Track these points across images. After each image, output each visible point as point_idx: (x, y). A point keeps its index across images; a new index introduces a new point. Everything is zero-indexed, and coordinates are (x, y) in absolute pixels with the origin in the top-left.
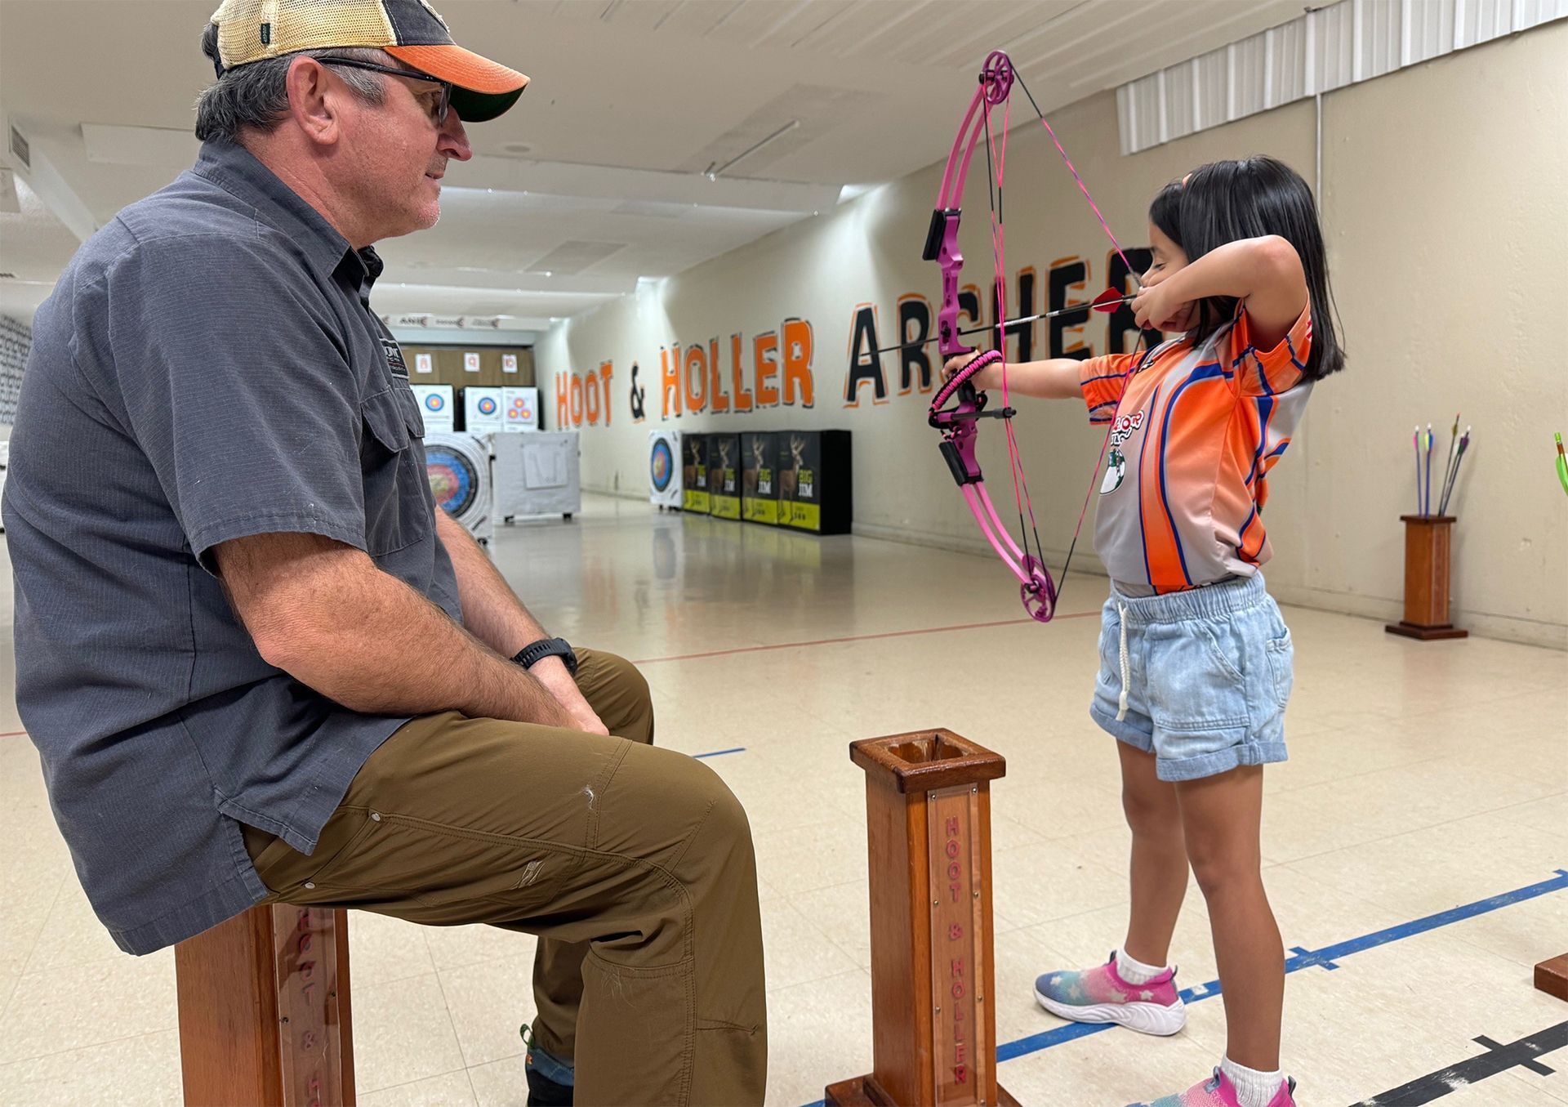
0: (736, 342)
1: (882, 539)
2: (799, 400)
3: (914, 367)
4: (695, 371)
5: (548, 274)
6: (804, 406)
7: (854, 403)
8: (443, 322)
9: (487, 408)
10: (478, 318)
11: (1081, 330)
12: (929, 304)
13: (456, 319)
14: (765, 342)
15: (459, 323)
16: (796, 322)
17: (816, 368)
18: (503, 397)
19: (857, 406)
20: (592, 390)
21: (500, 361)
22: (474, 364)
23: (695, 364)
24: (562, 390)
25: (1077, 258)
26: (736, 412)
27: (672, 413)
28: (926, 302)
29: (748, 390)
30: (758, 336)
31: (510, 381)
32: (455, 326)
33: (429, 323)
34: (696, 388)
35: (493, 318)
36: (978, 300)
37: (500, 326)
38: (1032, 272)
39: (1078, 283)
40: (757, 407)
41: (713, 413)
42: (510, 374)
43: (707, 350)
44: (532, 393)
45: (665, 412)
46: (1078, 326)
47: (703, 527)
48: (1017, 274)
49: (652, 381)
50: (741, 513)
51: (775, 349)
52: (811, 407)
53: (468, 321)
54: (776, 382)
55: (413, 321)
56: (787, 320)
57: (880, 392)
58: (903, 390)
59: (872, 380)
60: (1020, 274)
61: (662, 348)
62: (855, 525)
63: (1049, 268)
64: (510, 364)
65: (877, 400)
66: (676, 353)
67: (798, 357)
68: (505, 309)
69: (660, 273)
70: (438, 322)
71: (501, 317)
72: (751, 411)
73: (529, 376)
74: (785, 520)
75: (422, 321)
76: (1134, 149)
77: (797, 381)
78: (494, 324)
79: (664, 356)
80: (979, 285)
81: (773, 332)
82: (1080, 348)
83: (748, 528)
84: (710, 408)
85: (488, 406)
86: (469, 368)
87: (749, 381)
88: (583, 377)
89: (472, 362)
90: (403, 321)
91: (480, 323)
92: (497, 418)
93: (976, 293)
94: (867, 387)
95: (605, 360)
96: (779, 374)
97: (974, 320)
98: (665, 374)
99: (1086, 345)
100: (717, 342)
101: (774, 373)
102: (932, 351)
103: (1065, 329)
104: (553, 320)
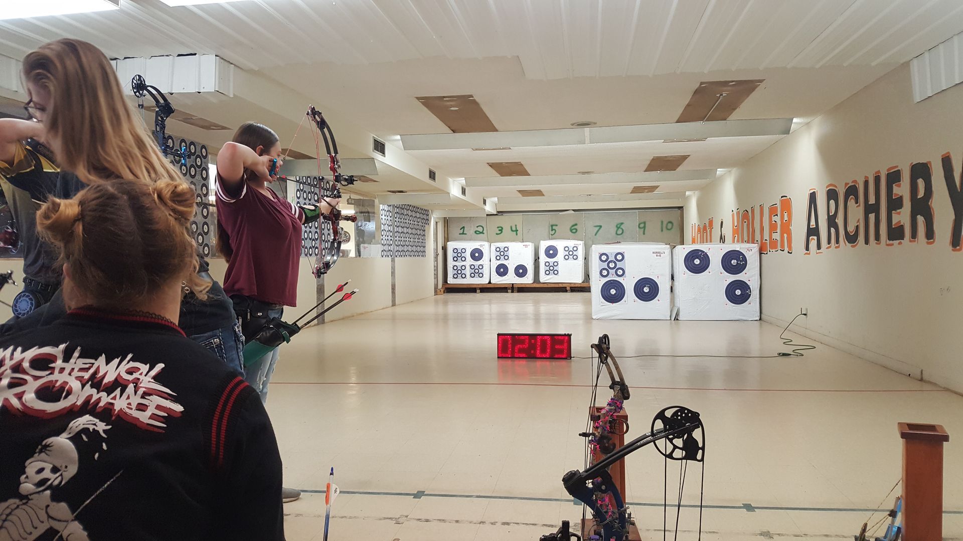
0: (762, 209)
2: (786, 249)
3: (833, 231)
4: (745, 226)
6: (789, 252)
7: (808, 252)
11: (899, 213)
12: (839, 191)
14: (773, 211)
16: (786, 198)
17: (793, 228)
19: (810, 254)
20: (705, 235)
23: (745, 222)
24: (694, 235)
25: (897, 167)
28: (837, 190)
29: (766, 238)
30: (770, 206)
34: (746, 237)
36: (858, 189)
38: (879, 174)
39: (897, 183)
40: (770, 251)
43: (750, 214)
46: (898, 211)
48: (874, 174)
49: (728, 231)
51: (777, 215)
52: (791, 253)
54: (777, 236)
56: (782, 197)
57: (819, 246)
58: (828, 246)
59: (815, 238)
61: (733, 211)
63: (887, 172)
65: (818, 251)
66: (738, 213)
67: (786, 221)
72: (767, 254)
76: (918, 100)
77: (785, 235)
79: (733, 215)
80: (858, 181)
81: (776, 204)
82: (899, 225)
88: (702, 226)
93: (857, 186)
94: (813, 242)
95: (710, 217)
96: (778, 230)
97: (857, 203)
98: (733, 228)
99: (902, 224)
100: (754, 209)
101: (776, 230)
102: (840, 221)
103: (893, 212)
104: (688, 193)
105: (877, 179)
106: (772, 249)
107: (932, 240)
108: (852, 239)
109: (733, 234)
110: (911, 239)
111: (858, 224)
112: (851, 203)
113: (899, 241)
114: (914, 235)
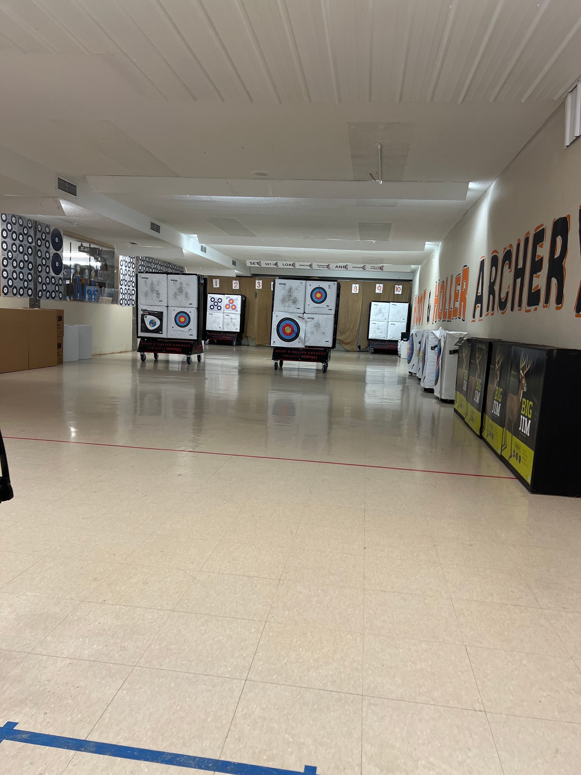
0: (452, 278)
2: (462, 316)
3: (491, 297)
4: (442, 295)
6: (463, 319)
7: (474, 320)
8: (356, 268)
10: (373, 265)
11: (538, 276)
12: (499, 257)
13: (362, 266)
14: (458, 281)
15: (364, 268)
16: (466, 267)
17: (468, 296)
18: (390, 307)
19: (474, 322)
20: (421, 305)
21: (394, 288)
22: (380, 290)
23: (442, 292)
25: (542, 225)
26: (448, 321)
29: (451, 309)
30: (457, 276)
31: (397, 299)
32: (362, 269)
33: (348, 267)
34: (441, 307)
35: (380, 265)
36: (512, 253)
37: (385, 270)
38: (529, 236)
39: (541, 244)
40: (452, 319)
41: (443, 321)
42: (397, 295)
43: (445, 284)
44: (406, 306)
46: (538, 274)
48: (524, 236)
49: (432, 301)
51: (459, 284)
52: (464, 321)
53: (368, 267)
54: (458, 304)
55: (341, 267)
56: (464, 267)
57: (481, 314)
58: (487, 313)
59: (480, 305)
61: (436, 282)
63: (534, 232)
64: (399, 290)
65: (480, 319)
66: (439, 284)
67: (464, 290)
70: (353, 267)
71: (385, 265)
72: (451, 321)
73: (406, 298)
75: (346, 267)
76: (568, 143)
77: (463, 303)
78: (381, 268)
79: (436, 286)
80: (513, 245)
81: (460, 274)
82: (537, 289)
84: (442, 318)
86: (377, 291)
87: (452, 305)
88: (420, 297)
89: (379, 289)
90: (337, 267)
91: (374, 268)
93: (512, 250)
94: (478, 310)
95: (425, 289)
96: (459, 300)
97: (509, 268)
98: (435, 297)
99: (539, 288)
100: (448, 279)
101: (458, 299)
102: (497, 288)
103: (534, 275)
104: (413, 267)
105: (527, 240)
106: (454, 317)
107: (560, 305)
108: (502, 305)
109: (435, 304)
110: (544, 304)
111: (509, 290)
112: (506, 267)
113: (535, 307)
114: (547, 301)
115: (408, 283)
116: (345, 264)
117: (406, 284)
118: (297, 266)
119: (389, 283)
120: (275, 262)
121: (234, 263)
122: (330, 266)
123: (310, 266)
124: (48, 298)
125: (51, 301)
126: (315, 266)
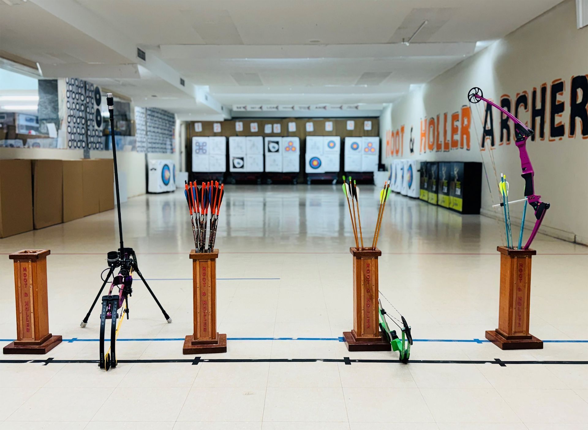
0: (446, 115)
1: (490, 218)
2: (465, 147)
3: (505, 131)
4: (431, 129)
5: (366, 86)
6: (467, 149)
7: (484, 148)
8: (334, 108)
9: (355, 147)
10: (349, 105)
11: (561, 116)
12: (511, 100)
13: (339, 106)
14: (455, 117)
15: (341, 108)
16: (467, 106)
17: (472, 130)
18: (362, 141)
19: (484, 150)
20: (397, 138)
21: (363, 124)
22: (352, 126)
23: (431, 127)
24: (388, 138)
25: (560, 79)
26: (444, 151)
27: (423, 151)
28: (510, 99)
29: (448, 141)
30: (453, 114)
31: (367, 134)
32: (339, 109)
33: (327, 108)
34: (431, 140)
35: (356, 105)
36: (527, 98)
37: (359, 108)
38: (546, 86)
39: (560, 92)
40: (451, 149)
41: (437, 151)
42: (368, 131)
43: (436, 120)
44: (377, 139)
45: (421, 151)
46: (560, 114)
47: (425, 208)
48: (541, 86)
49: (417, 135)
50: (437, 202)
51: (458, 121)
52: (469, 150)
53: (345, 107)
54: (457, 137)
55: (320, 108)
56: (463, 106)
57: (493, 144)
58: (501, 143)
59: (490, 137)
60: (542, 87)
61: (421, 119)
62: (481, 210)
63: (552, 84)
64: (368, 125)
65: (491, 148)
66: (426, 121)
67: (466, 125)
68: (360, 101)
69: (421, 81)
70: (332, 108)
71: (360, 104)
72: (449, 151)
73: (376, 132)
74: (451, 206)
75: (325, 108)
76: (581, 26)
77: (465, 136)
78: (357, 107)
79: (421, 122)
80: (528, 92)
81: (458, 112)
82: (560, 125)
83: (440, 209)
84: (435, 149)
85: (355, 146)
86: (349, 128)
87: (449, 137)
88: (395, 132)
89: (350, 125)
90: (317, 108)
91: (350, 107)
92: (359, 152)
93: (527, 95)
94: (488, 141)
95: (402, 124)
96: (459, 133)
97: (526, 108)
98: (421, 132)
99: (563, 123)
100: (439, 117)
101: (457, 132)
102: (511, 124)
103: (556, 115)
104: (384, 105)
105: (544, 90)
106: (453, 147)
107: (587, 136)
109: (421, 137)
110: (570, 135)
112: (521, 108)
113: (560, 137)
114: (572, 132)
115: (376, 120)
116: (324, 105)
117: (374, 120)
118: (281, 108)
119: (359, 120)
120: (259, 106)
121: (222, 108)
122: (311, 108)
123: (293, 108)
124: (94, 149)
125: (96, 151)
126: (296, 108)
